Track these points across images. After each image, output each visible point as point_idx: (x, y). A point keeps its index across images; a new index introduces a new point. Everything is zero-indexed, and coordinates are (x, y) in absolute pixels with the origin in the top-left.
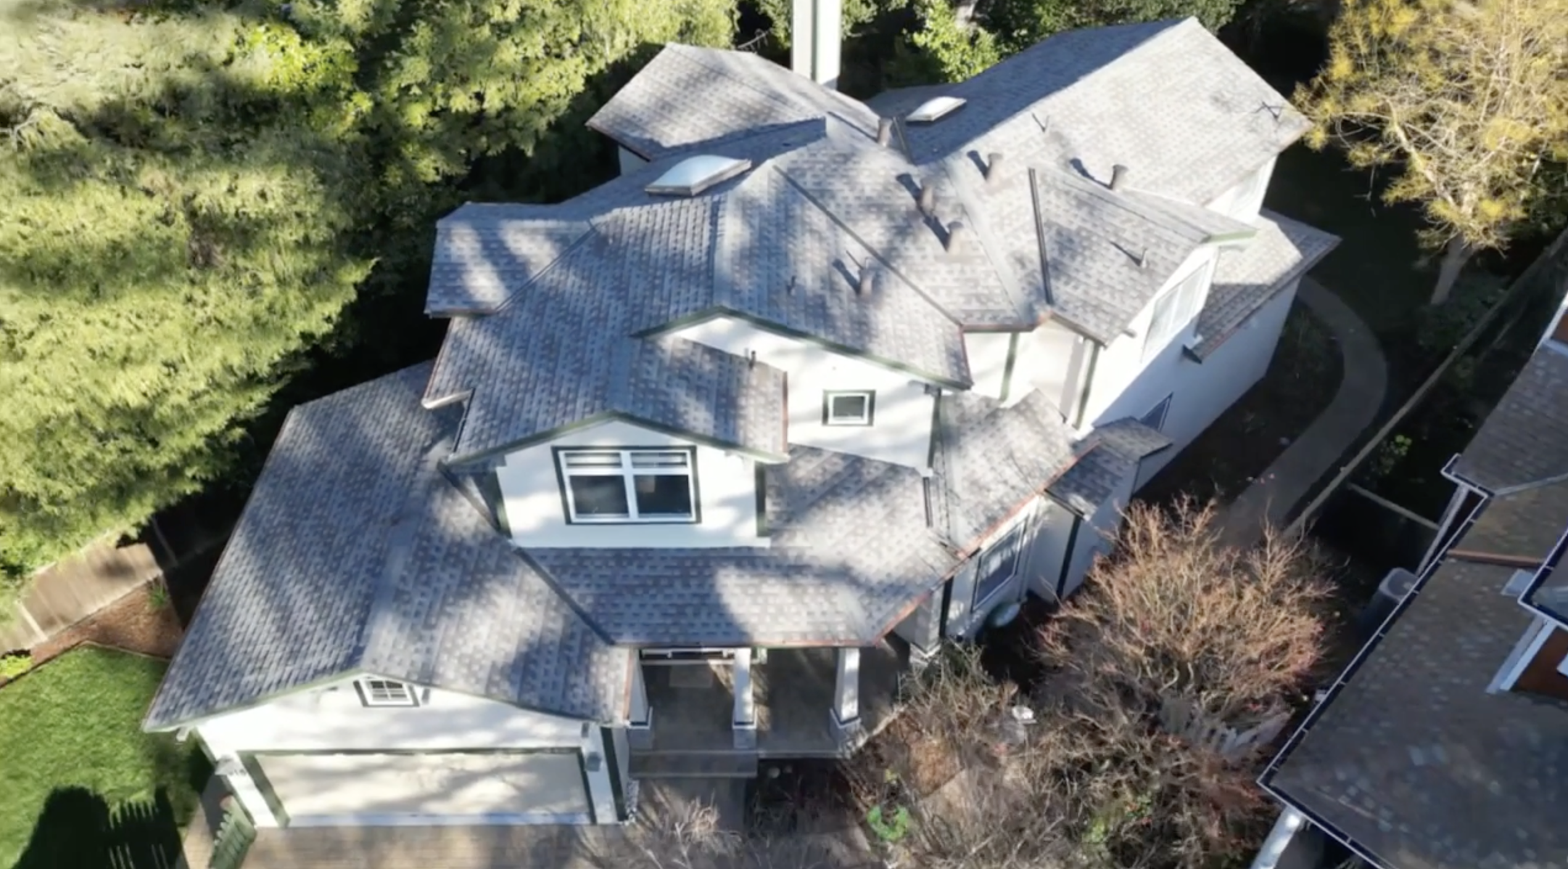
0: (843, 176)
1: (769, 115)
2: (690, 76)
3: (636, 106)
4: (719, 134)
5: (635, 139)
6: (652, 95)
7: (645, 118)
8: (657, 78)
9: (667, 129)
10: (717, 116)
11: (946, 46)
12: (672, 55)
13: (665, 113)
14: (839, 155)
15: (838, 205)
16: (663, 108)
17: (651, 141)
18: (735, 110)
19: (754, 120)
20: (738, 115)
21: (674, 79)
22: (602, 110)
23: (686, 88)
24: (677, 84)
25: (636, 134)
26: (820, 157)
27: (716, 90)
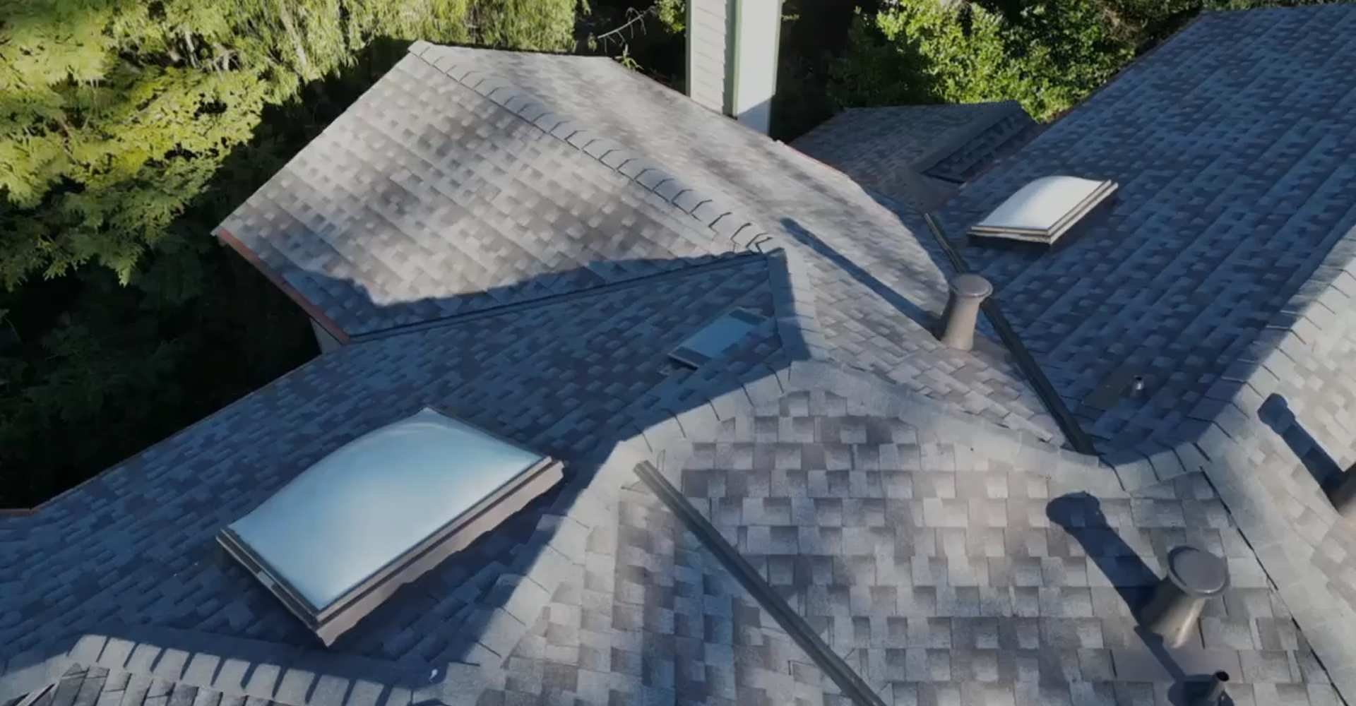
0: (869, 502)
1: (634, 234)
2: (454, 122)
3: (327, 191)
4: (510, 280)
5: (309, 278)
6: (366, 167)
7: (342, 225)
8: (381, 125)
9: (387, 257)
10: (507, 229)
11: (926, 33)
12: (421, 73)
13: (389, 213)
14: (851, 421)
15: (861, 622)
16: (385, 199)
17: (348, 284)
18: (551, 217)
19: (595, 246)
20: (557, 227)
21: (418, 131)
22: (253, 200)
23: (441, 153)
24: (424, 142)
25: (313, 266)
26: (788, 433)
27: (511, 158)
